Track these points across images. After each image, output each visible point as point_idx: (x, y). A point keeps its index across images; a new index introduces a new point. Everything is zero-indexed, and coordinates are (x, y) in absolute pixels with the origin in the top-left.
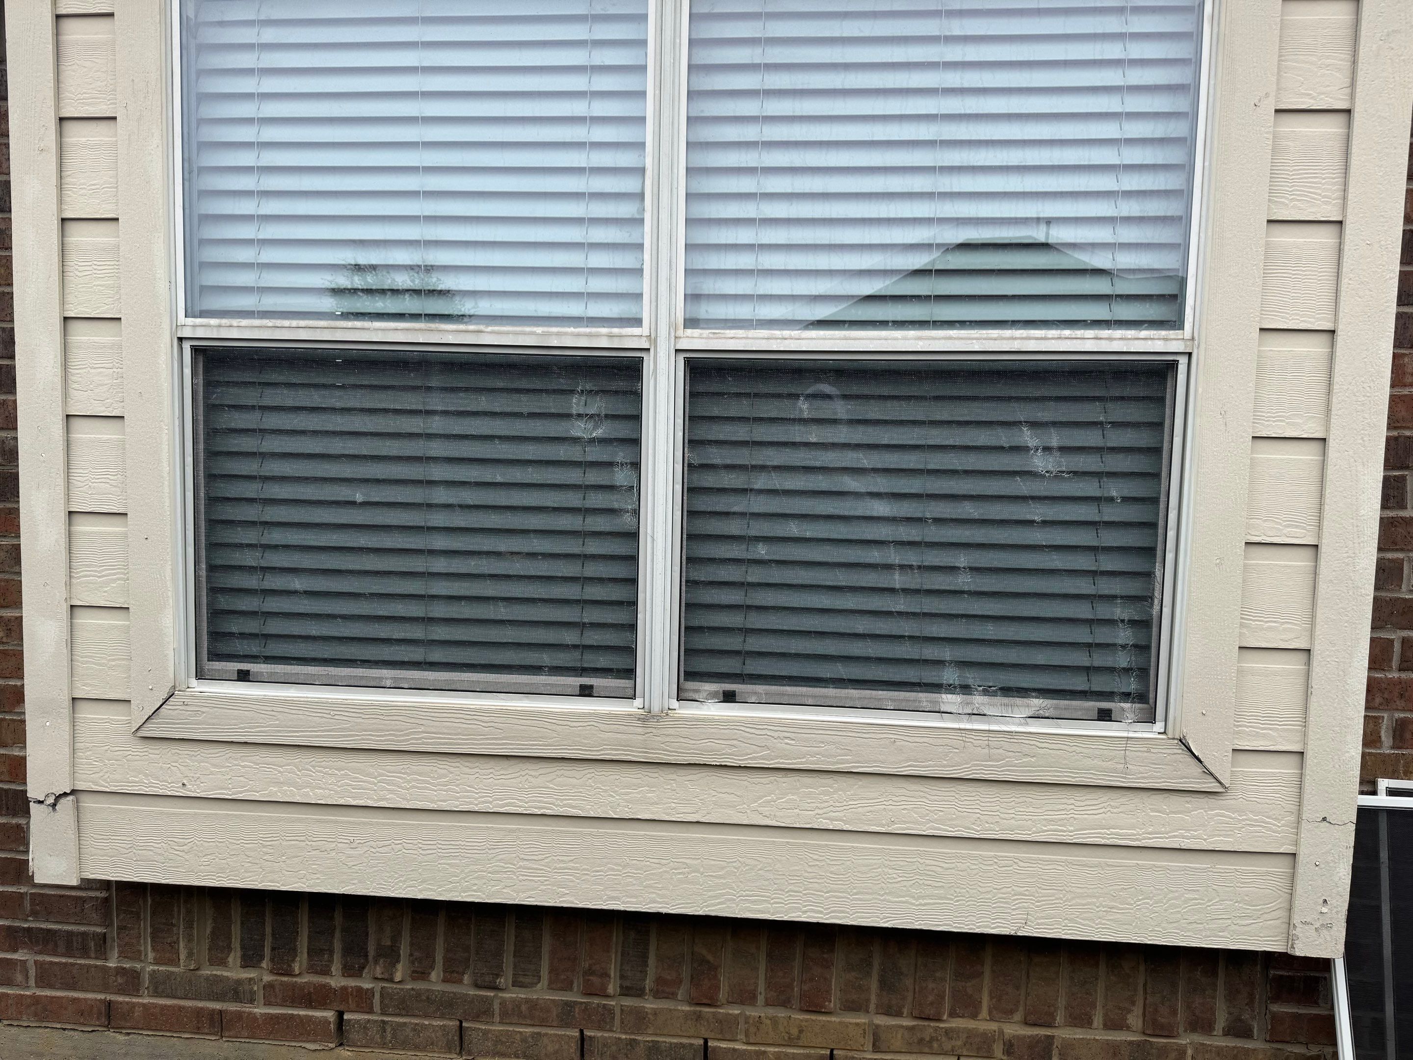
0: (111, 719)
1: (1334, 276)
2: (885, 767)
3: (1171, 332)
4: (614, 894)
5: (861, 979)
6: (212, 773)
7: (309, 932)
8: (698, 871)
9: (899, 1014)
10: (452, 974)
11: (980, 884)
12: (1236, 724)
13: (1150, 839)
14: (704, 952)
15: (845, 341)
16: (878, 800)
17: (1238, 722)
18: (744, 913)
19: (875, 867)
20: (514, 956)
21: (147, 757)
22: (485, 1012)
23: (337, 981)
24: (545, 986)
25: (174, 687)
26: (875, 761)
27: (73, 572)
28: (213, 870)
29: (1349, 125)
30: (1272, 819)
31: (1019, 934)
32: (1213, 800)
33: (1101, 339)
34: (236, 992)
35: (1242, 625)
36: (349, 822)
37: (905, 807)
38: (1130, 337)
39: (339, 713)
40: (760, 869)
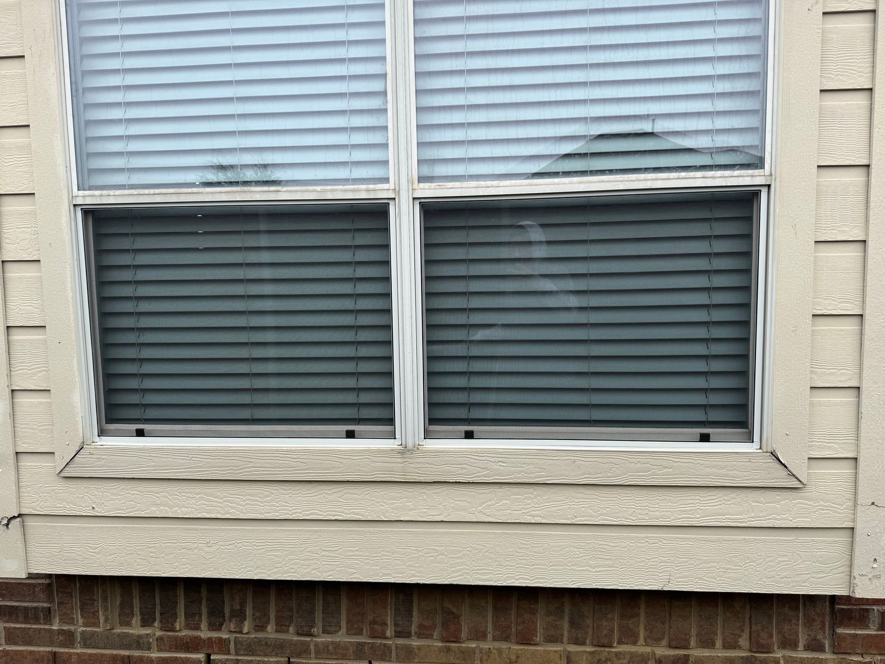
0: (43, 466)
1: (868, 127)
2: (569, 479)
3: (756, 171)
4: (387, 572)
5: (557, 621)
6: (112, 500)
7: (185, 602)
8: (443, 555)
9: (583, 644)
10: (281, 627)
11: (637, 556)
12: (810, 440)
13: (753, 521)
14: (450, 606)
15: (529, 187)
16: (565, 502)
17: (811, 439)
18: (476, 582)
19: (564, 547)
20: (323, 613)
21: (68, 490)
22: (305, 651)
23: (205, 634)
24: (344, 633)
25: (83, 442)
26: (561, 476)
27: (12, 367)
28: (116, 564)
29: (875, 21)
30: (837, 504)
31: (664, 589)
32: (795, 493)
33: (707, 177)
34: (138, 643)
35: (812, 372)
36: (206, 529)
37: (583, 506)
38: (727, 175)
39: (195, 456)
40: (486, 552)
